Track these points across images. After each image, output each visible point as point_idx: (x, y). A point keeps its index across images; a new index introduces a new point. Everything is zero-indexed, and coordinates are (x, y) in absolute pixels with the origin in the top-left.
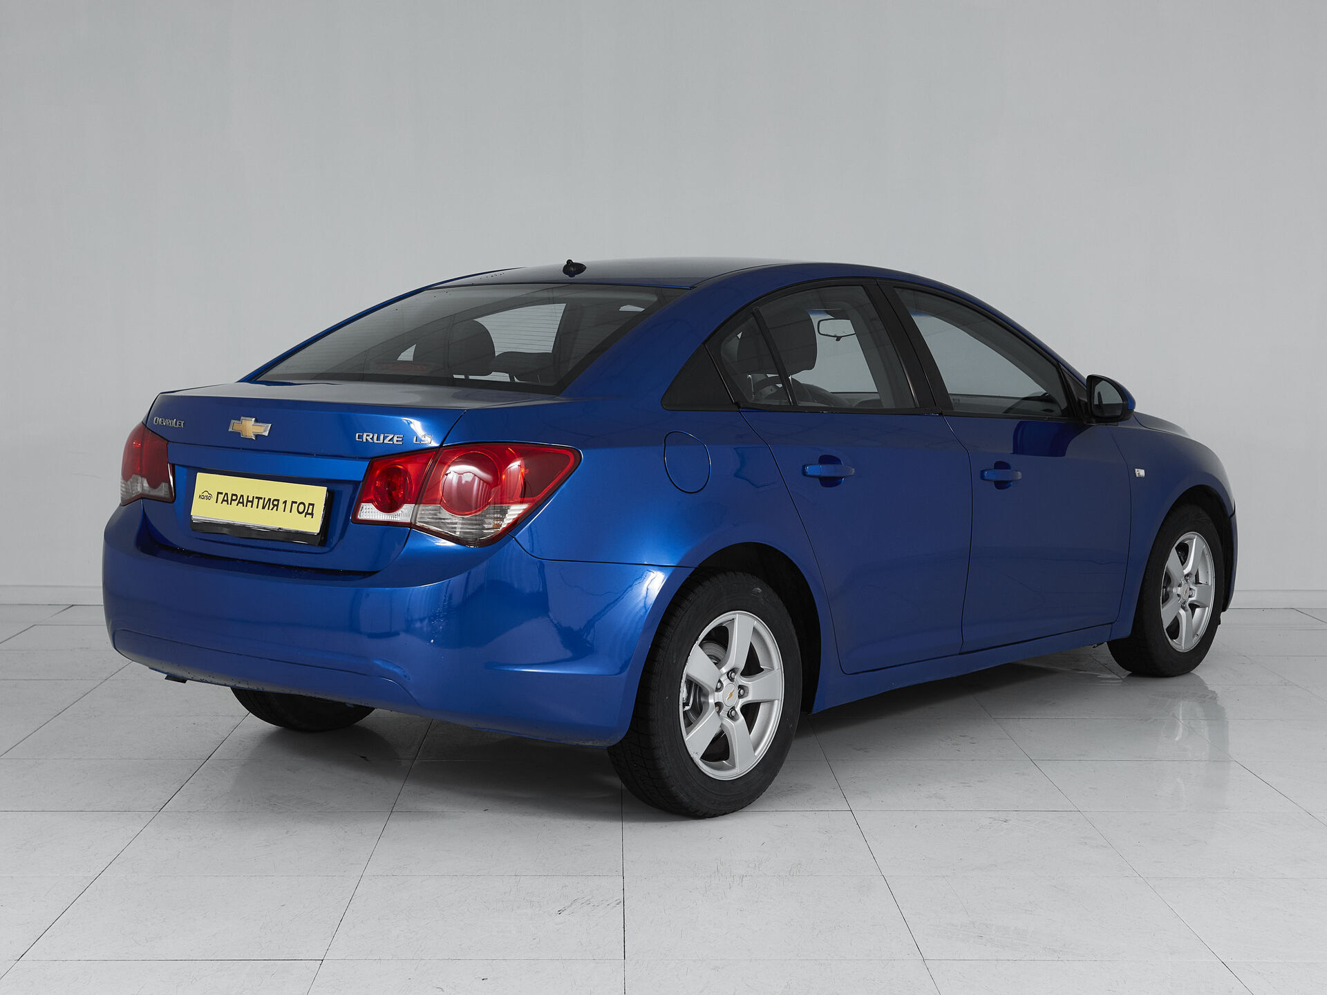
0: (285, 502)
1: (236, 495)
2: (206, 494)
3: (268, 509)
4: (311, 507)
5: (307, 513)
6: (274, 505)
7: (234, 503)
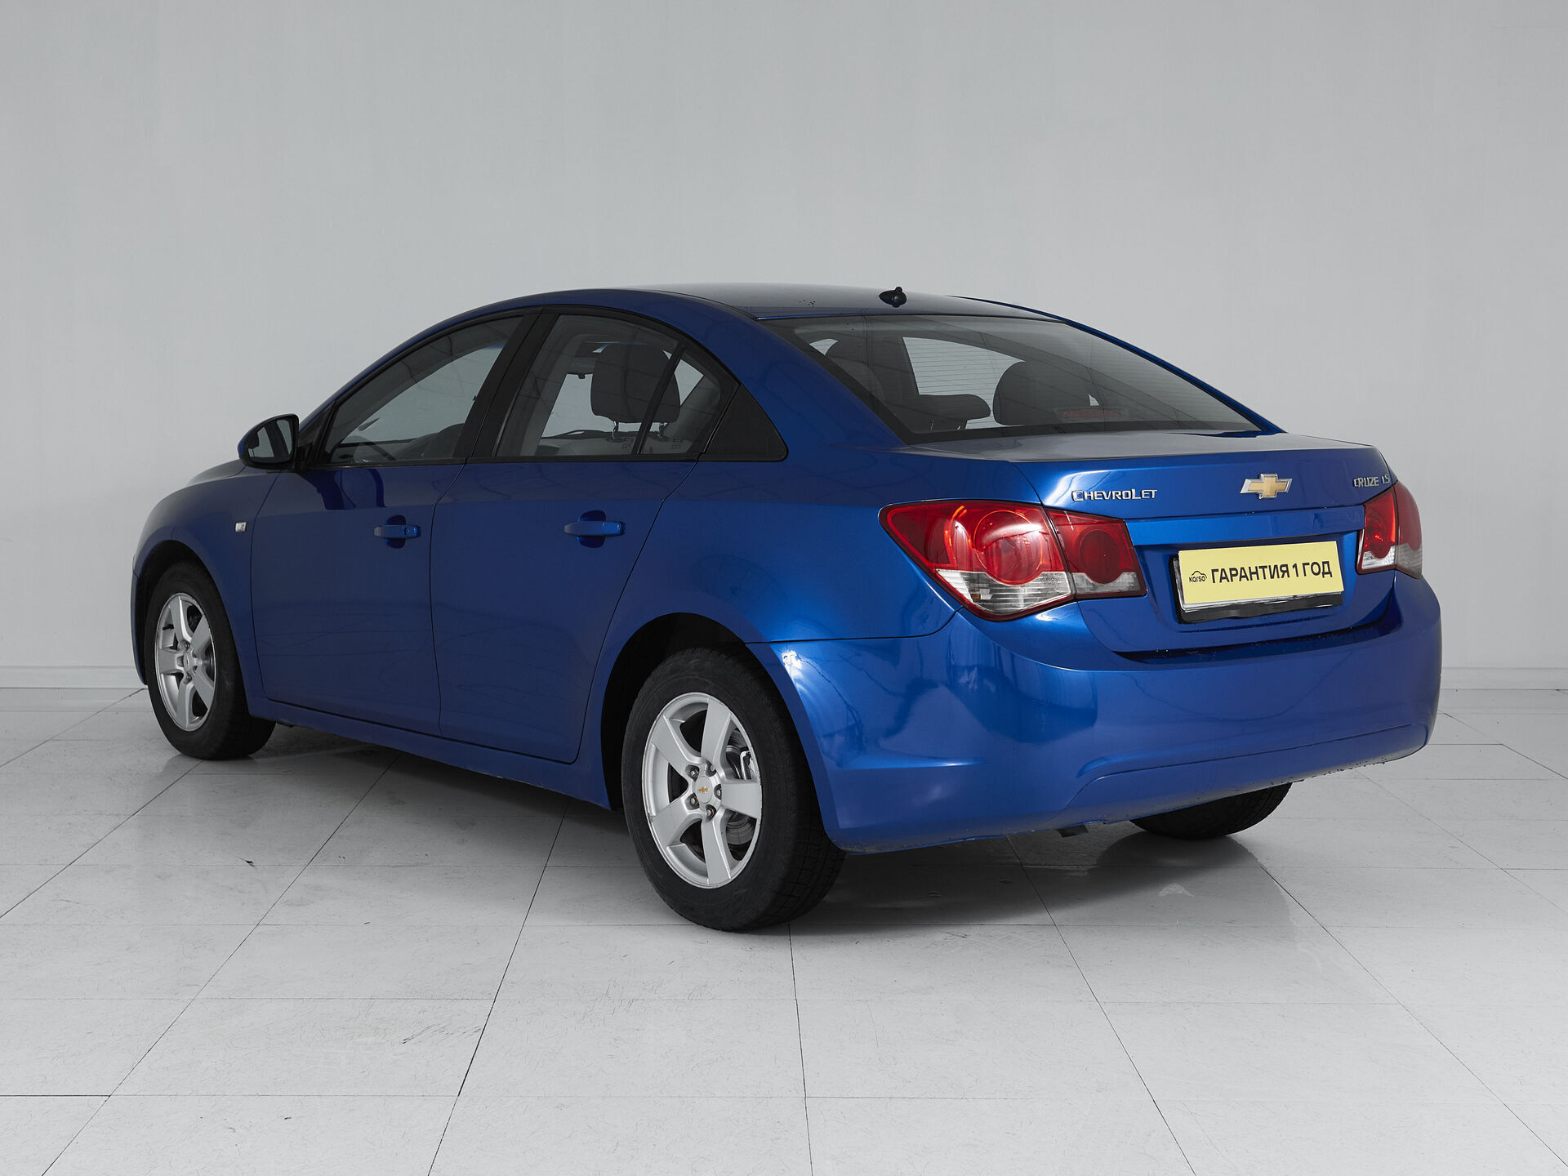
0: (1295, 566)
4: (1326, 565)
5: (1324, 573)
6: (1284, 572)
7: (1236, 579)
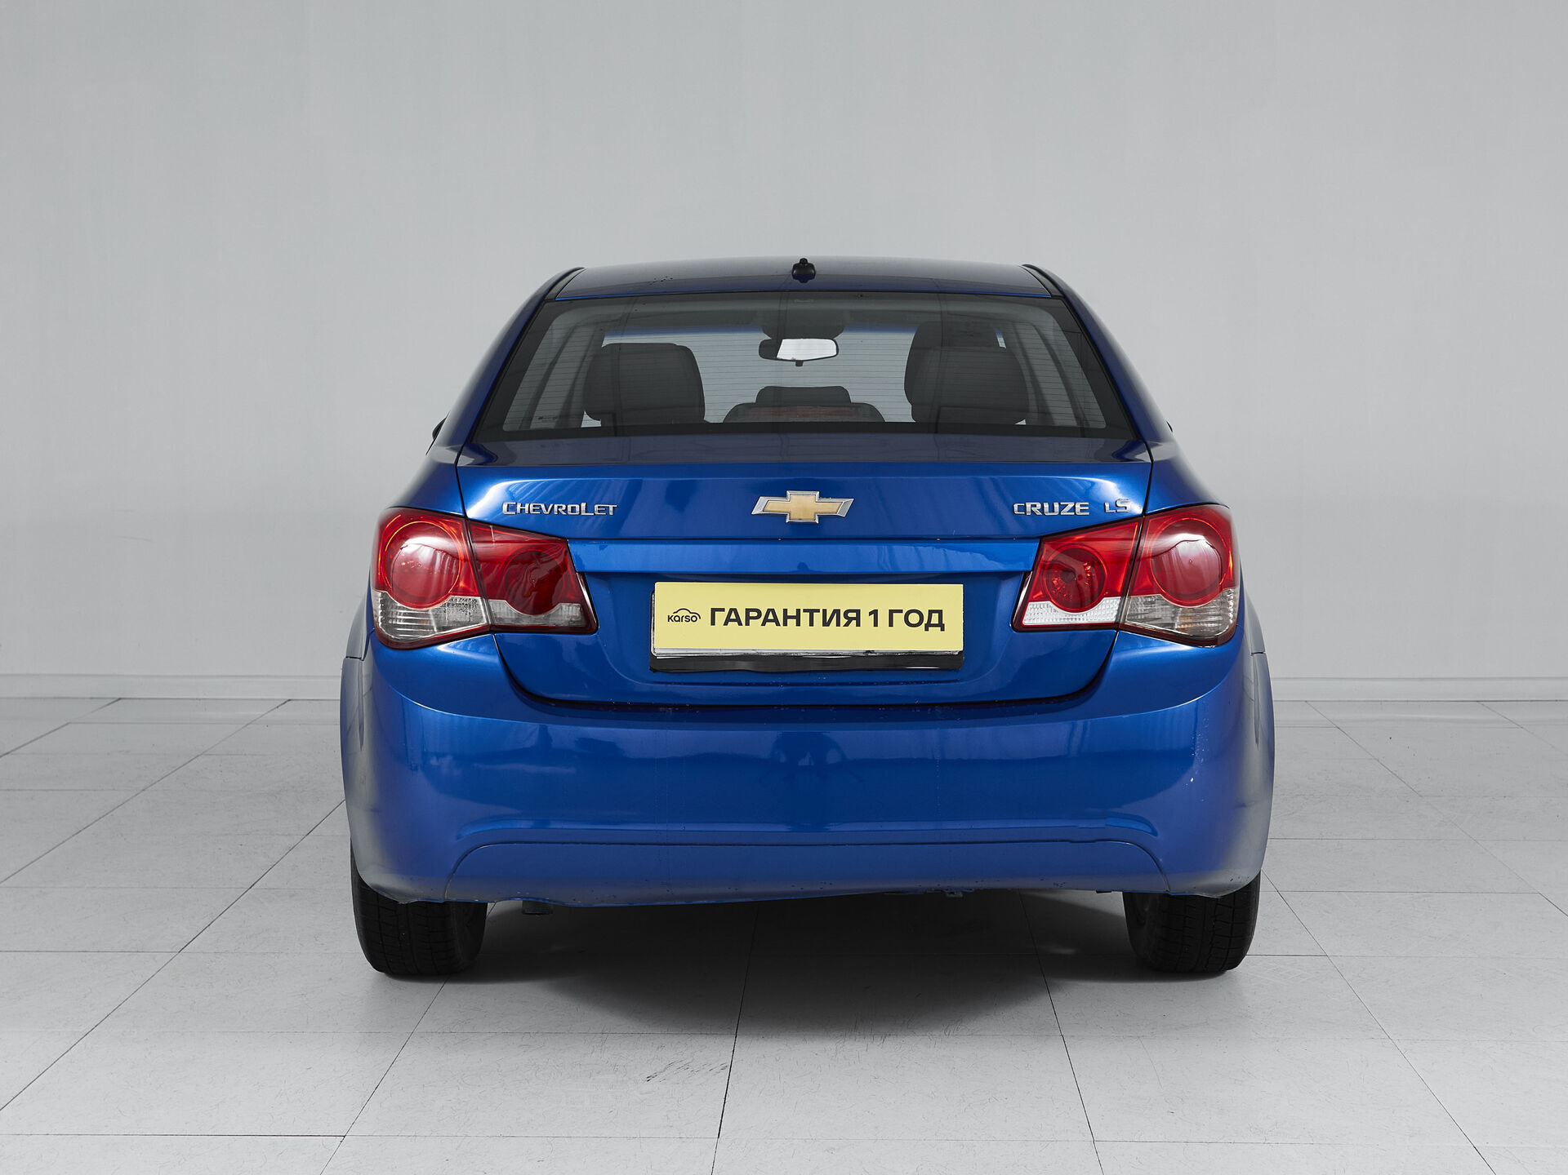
0: (875, 613)
1: (759, 612)
2: (681, 614)
3: (838, 624)
